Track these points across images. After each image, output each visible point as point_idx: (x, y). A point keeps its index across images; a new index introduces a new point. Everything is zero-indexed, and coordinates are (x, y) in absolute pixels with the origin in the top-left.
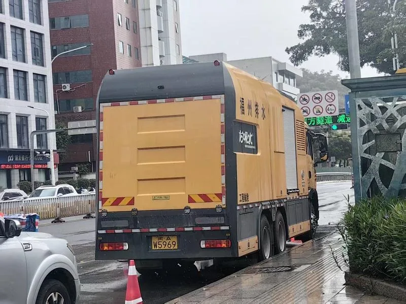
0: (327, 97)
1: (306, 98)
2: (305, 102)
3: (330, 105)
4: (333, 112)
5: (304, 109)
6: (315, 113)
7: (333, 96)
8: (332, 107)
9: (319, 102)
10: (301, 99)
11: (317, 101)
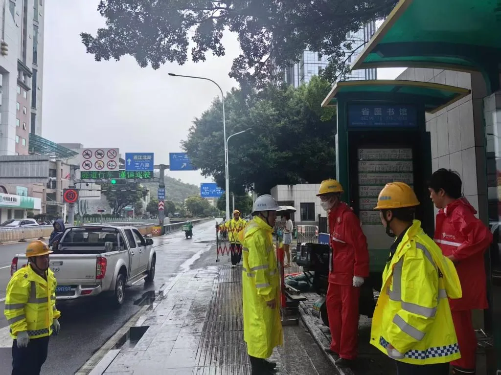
0: (109, 154)
1: (89, 153)
2: (87, 157)
3: (112, 161)
4: (113, 167)
5: (87, 162)
6: (97, 167)
7: (115, 153)
8: (114, 163)
9: (101, 157)
10: (84, 153)
11: (99, 156)
